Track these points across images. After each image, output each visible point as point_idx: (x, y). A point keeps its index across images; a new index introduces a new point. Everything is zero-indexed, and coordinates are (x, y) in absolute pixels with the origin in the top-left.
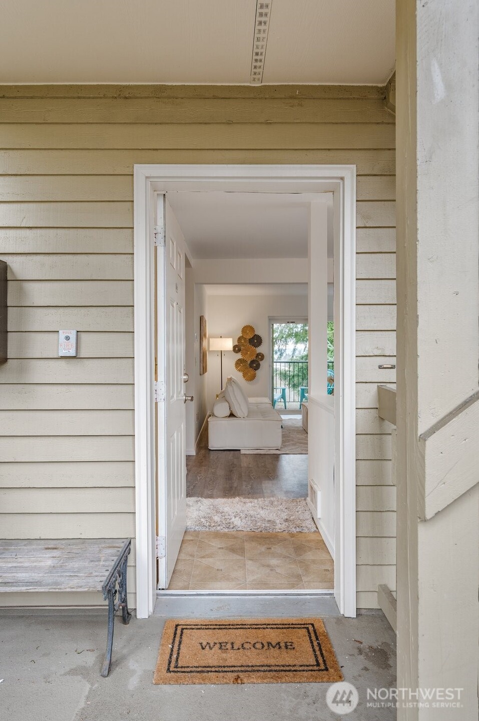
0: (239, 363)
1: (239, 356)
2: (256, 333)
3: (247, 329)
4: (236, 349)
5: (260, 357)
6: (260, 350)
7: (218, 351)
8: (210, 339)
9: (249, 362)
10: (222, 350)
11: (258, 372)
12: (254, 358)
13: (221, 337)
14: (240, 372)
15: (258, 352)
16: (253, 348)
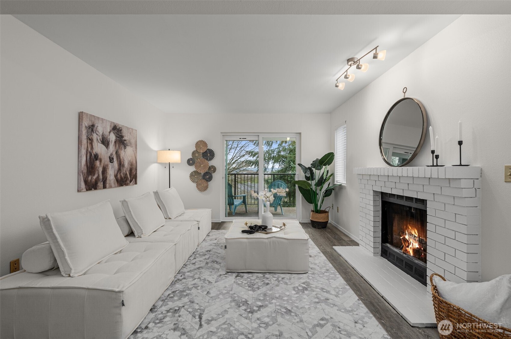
0: (193, 176)
1: (192, 169)
2: (209, 148)
3: (201, 144)
4: (190, 162)
5: (212, 169)
6: (212, 163)
7: (166, 164)
8: (158, 152)
9: (202, 174)
10: (170, 162)
11: (211, 184)
12: (206, 170)
13: (169, 150)
14: (194, 183)
15: (210, 165)
16: (205, 161)
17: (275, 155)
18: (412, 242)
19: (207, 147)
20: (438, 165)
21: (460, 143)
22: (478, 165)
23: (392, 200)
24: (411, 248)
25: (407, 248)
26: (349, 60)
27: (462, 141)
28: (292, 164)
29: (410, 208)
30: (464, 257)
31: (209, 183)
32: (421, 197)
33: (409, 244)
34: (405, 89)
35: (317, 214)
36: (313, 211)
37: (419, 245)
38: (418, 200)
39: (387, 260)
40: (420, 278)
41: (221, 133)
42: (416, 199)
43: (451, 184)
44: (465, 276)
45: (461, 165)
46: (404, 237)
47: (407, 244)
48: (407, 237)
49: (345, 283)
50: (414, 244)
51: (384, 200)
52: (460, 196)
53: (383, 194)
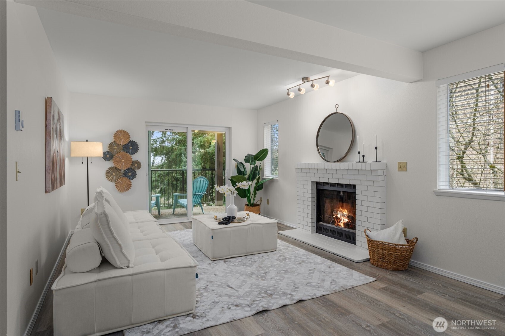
0: (110, 173)
1: (109, 164)
2: (131, 139)
3: (122, 134)
4: (108, 156)
5: (136, 165)
6: (135, 157)
8: (72, 143)
9: (123, 171)
10: (89, 156)
11: (133, 182)
12: (129, 166)
13: (87, 141)
14: (111, 183)
15: (133, 160)
16: (127, 156)
17: (158, 146)
18: (343, 218)
19: (130, 138)
20: (364, 161)
21: (376, 148)
22: (385, 162)
23: (326, 188)
24: (342, 222)
25: (339, 223)
26: (303, 79)
27: (377, 147)
28: (184, 158)
29: (339, 192)
30: (379, 217)
31: (132, 181)
32: (351, 183)
33: (340, 220)
34: (337, 106)
35: (251, 207)
36: (247, 205)
37: (348, 219)
38: (347, 186)
39: (321, 234)
40: (348, 240)
41: (146, 122)
42: (346, 185)
43: (372, 173)
44: (379, 227)
45: (376, 162)
46: (337, 216)
47: (339, 221)
48: (339, 216)
49: (306, 251)
50: (344, 219)
51: (319, 188)
52: (377, 180)
53: (318, 183)
